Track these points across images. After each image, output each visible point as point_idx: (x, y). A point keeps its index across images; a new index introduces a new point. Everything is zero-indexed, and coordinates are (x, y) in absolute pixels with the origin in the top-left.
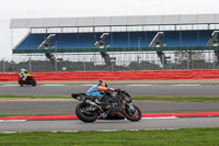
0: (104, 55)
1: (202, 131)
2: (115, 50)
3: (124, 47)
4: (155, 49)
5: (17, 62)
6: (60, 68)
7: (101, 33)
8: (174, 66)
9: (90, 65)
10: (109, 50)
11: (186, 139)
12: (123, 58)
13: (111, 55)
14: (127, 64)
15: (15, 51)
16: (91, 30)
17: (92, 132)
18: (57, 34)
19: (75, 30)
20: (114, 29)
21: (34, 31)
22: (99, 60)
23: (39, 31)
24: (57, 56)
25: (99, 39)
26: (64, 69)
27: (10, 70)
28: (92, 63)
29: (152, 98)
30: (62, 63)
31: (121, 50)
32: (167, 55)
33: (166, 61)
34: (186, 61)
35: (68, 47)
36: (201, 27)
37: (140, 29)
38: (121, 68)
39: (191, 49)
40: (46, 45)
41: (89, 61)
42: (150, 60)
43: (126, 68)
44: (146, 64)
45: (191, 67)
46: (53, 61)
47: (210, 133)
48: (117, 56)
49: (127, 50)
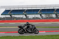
0: (26, 15)
1: (52, 36)
2: (29, 14)
3: (31, 13)
4: (39, 14)
5: (2, 17)
6: (14, 19)
7: (25, 10)
8: (44, 18)
9: (22, 18)
10: (27, 14)
11: (48, 38)
12: (31, 16)
13: (28, 15)
14: (32, 18)
15: (1, 15)
17: (22, 36)
18: (13, 10)
19: (18, 9)
20: (28, 9)
21: (7, 9)
22: (24, 17)
23: (8, 9)
24: (13, 16)
25: (24, 11)
26: (15, 19)
29: (38, 27)
30: (14, 18)
31: (30, 14)
32: (43, 16)
33: (42, 17)
34: (48, 17)
35: (16, 14)
36: (52, 8)
37: (35, 9)
38: (30, 19)
39: (49, 14)
40: (10, 13)
41: (21, 17)
42: (38, 17)
43: (32, 19)
44: (37, 18)
45: (49, 19)
46: (12, 17)
47: (54, 36)
48: (29, 16)
49: (32, 14)
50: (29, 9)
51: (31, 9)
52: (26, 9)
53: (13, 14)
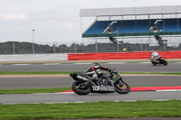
0: (157, 38)
2: (166, 34)
3: (174, 31)
6: (121, 49)
7: (155, 20)
9: (146, 46)
10: (162, 34)
12: (173, 40)
13: (164, 38)
14: (177, 45)
15: (84, 36)
16: (146, 17)
18: (119, 21)
19: (133, 18)
20: (165, 17)
21: (99, 19)
22: (153, 42)
23: (103, 19)
24: (119, 39)
25: (153, 25)
26: (125, 49)
27: (80, 51)
28: (148, 45)
30: (123, 45)
31: (171, 33)
35: (127, 32)
38: (172, 48)
40: (110, 31)
41: (145, 43)
43: (176, 49)
46: (115, 43)
48: (168, 39)
49: (177, 33)
50: (169, 17)
51: (173, 17)
52: (160, 17)
53: (121, 35)
